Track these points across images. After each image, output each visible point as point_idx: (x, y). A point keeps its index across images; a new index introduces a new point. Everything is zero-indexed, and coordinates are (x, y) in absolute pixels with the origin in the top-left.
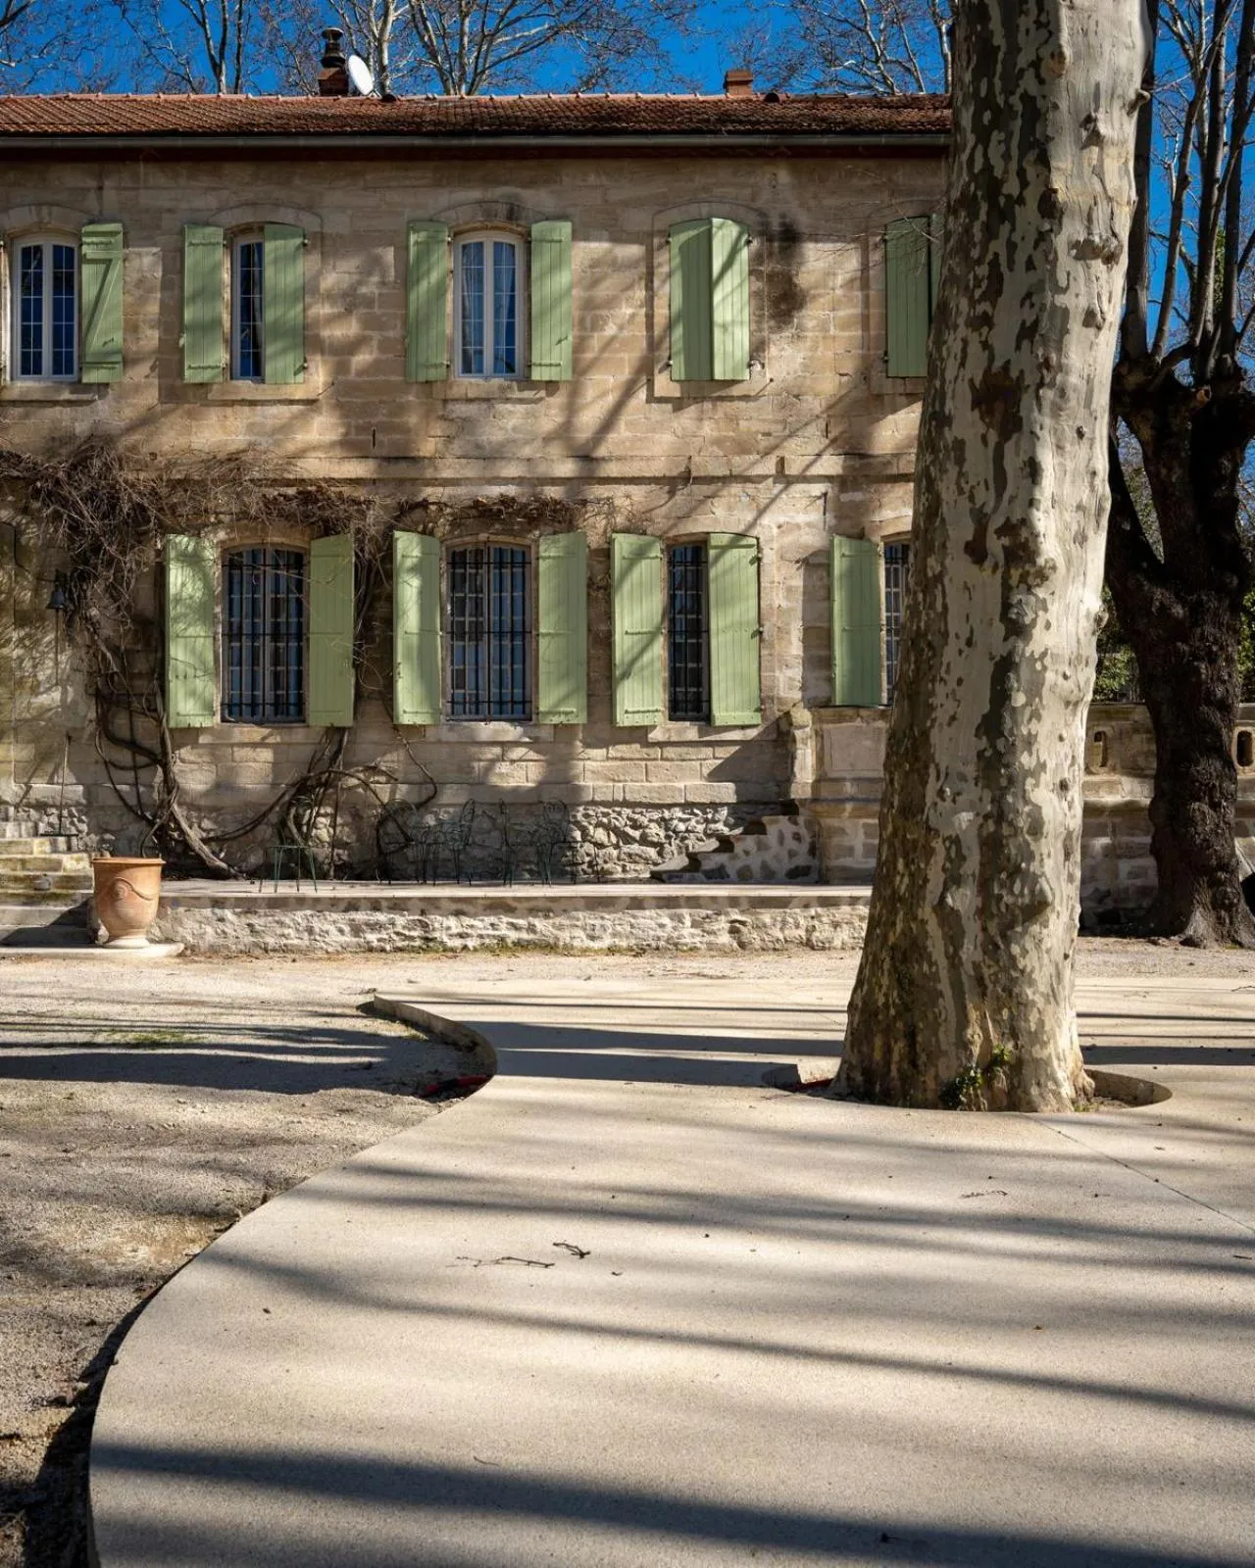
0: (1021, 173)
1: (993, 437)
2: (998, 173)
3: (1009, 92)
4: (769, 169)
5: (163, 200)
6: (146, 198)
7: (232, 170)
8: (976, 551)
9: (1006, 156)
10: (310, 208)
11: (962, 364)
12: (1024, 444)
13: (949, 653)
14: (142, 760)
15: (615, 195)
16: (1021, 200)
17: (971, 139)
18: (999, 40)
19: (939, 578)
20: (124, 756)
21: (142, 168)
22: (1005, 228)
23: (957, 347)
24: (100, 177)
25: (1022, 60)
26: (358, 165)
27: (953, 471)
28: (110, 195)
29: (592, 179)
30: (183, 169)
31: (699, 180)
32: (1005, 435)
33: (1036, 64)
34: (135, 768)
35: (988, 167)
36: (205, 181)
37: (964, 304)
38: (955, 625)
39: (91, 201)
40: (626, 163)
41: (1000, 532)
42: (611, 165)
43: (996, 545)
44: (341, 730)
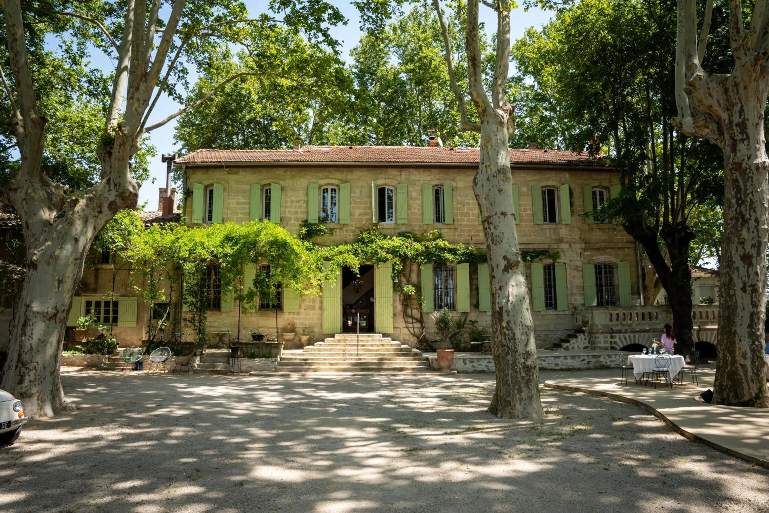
0: (750, 214)
1: (746, 267)
2: (744, 213)
3: (746, 197)
4: (564, 173)
5: (416, 178)
6: (412, 177)
7: (433, 171)
8: (744, 289)
9: (746, 210)
10: (453, 180)
11: (737, 251)
12: (754, 268)
13: (739, 311)
14: (414, 321)
15: (528, 179)
16: (750, 219)
17: (736, 206)
18: (742, 186)
19: (734, 295)
20: (410, 320)
21: (411, 170)
22: (747, 225)
23: (735, 248)
24: (401, 172)
25: (748, 192)
26: (465, 170)
27: (736, 273)
28: (403, 176)
29: (522, 175)
30: (421, 170)
31: (548, 176)
32: (749, 266)
33: (752, 193)
34: (413, 323)
35: (741, 212)
36: (427, 173)
37: (736, 239)
38: (739, 304)
39: (399, 178)
40: (529, 171)
41: (750, 286)
42: (526, 171)
43: (749, 289)
44: (467, 313)
